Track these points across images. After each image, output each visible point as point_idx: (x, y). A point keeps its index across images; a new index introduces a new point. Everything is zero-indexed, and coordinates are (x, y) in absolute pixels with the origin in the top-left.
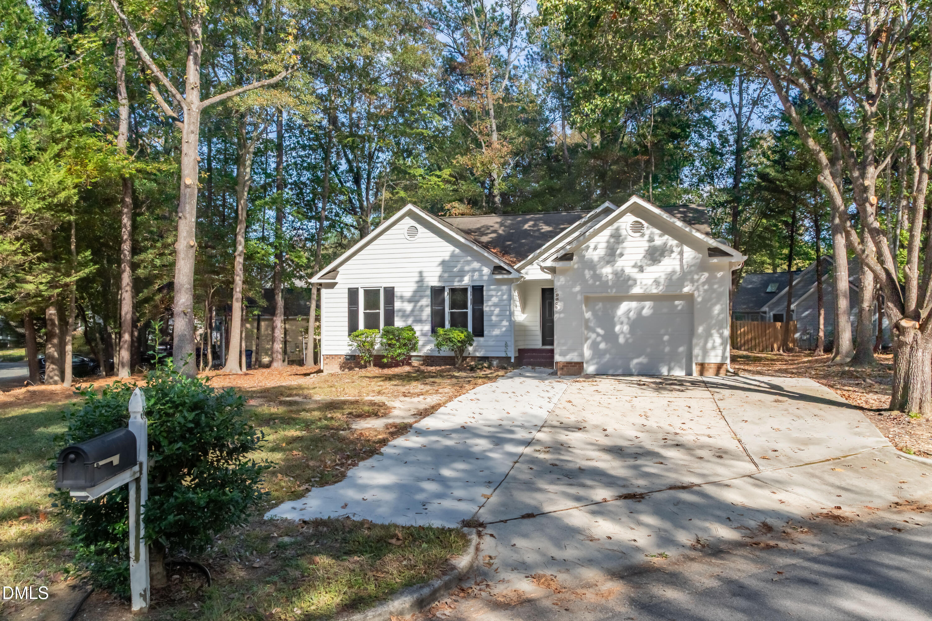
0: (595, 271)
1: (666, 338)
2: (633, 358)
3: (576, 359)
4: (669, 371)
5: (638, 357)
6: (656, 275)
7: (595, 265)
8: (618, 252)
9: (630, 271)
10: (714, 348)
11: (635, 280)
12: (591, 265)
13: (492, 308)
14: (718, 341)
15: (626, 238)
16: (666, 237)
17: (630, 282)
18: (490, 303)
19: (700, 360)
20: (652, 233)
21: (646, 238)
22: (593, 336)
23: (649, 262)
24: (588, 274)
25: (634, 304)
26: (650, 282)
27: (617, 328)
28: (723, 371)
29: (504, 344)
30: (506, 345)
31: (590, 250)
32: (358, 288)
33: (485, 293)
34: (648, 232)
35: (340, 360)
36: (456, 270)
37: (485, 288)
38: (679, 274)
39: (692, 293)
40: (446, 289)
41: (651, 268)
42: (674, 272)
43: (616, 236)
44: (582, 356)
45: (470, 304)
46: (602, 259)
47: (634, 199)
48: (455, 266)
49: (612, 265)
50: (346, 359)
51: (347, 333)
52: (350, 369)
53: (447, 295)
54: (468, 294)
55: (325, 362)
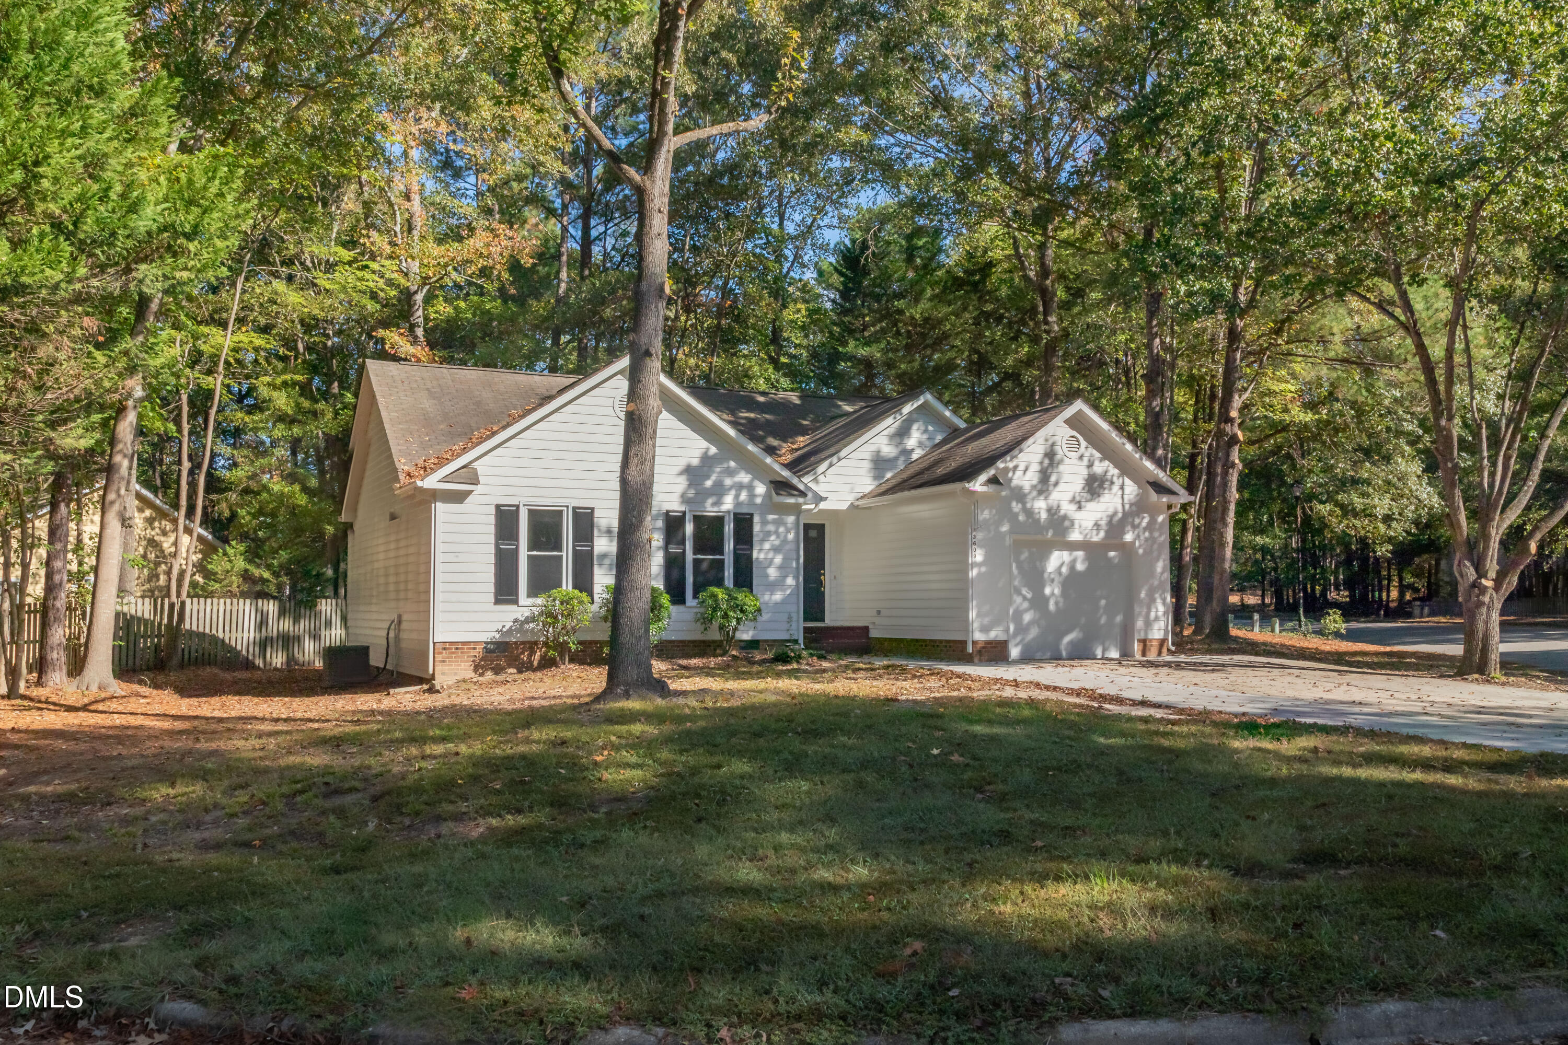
0: (1024, 504)
1: (1102, 603)
2: (1062, 637)
3: (1002, 637)
4: (1104, 651)
5: (1068, 632)
6: (1098, 515)
7: (1025, 495)
8: (1053, 479)
9: (1067, 508)
10: (1157, 618)
11: (1072, 522)
12: (1019, 495)
13: (771, 555)
14: (1161, 609)
15: (1062, 461)
16: (1107, 463)
17: (1067, 523)
18: (767, 546)
19: (1142, 637)
20: (1092, 456)
21: (1086, 461)
22: (1018, 600)
23: (1089, 497)
24: (1016, 507)
25: (1066, 556)
26: (1090, 524)
27: (1047, 591)
28: (1165, 650)
29: (785, 617)
30: (790, 620)
31: (1019, 473)
32: (518, 507)
33: (757, 528)
34: (1087, 454)
35: (473, 653)
36: (708, 483)
37: (756, 519)
38: (1120, 515)
39: (1133, 543)
40: (688, 517)
41: (1090, 506)
42: (1115, 513)
43: (1050, 454)
44: (1007, 630)
45: (729, 545)
46: (1034, 487)
47: (1079, 405)
48: (708, 477)
49: (1046, 498)
50: (487, 651)
51: (491, 597)
52: (497, 670)
53: (689, 528)
54: (726, 529)
55: (439, 657)
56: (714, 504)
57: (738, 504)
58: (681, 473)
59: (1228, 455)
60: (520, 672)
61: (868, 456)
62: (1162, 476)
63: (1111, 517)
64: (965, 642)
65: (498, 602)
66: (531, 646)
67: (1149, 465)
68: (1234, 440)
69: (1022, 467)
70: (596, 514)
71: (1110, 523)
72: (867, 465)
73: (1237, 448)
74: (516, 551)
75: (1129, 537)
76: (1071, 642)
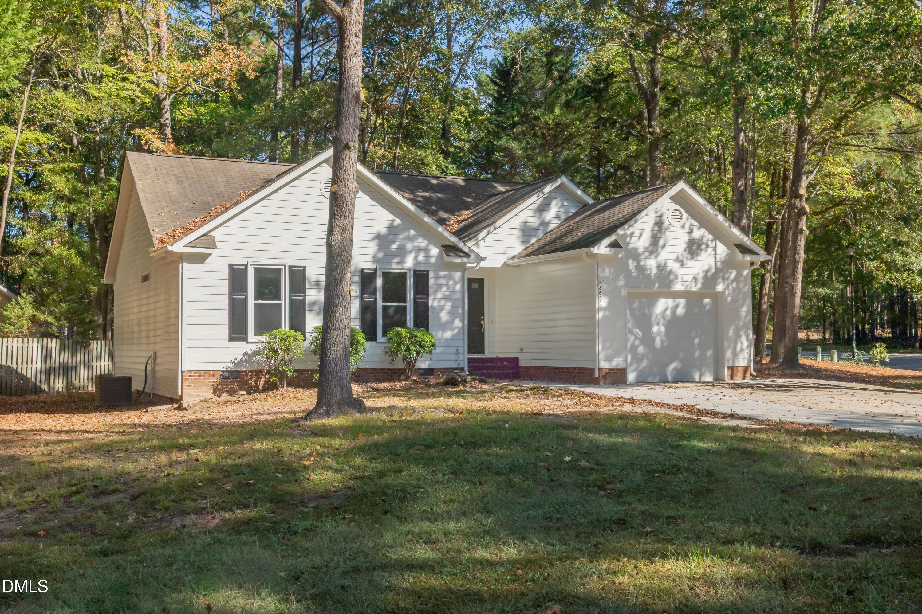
0: (638, 262)
1: (697, 341)
2: (668, 365)
3: (622, 365)
4: (701, 376)
5: (672, 362)
6: (696, 271)
7: (639, 255)
8: (661, 242)
9: (672, 265)
10: (742, 350)
11: (676, 276)
12: (635, 255)
13: (442, 303)
14: (745, 343)
15: (668, 228)
16: (703, 230)
17: (672, 277)
18: (439, 295)
19: (731, 364)
20: (691, 225)
21: (687, 229)
22: (632, 338)
23: (689, 256)
24: (632, 264)
25: (670, 302)
26: (690, 278)
27: (655, 329)
28: (748, 375)
29: (453, 350)
30: (457, 352)
31: (635, 238)
32: (246, 266)
33: (431, 281)
34: (688, 224)
35: (212, 379)
36: (394, 247)
37: (431, 274)
38: (713, 270)
39: (723, 292)
40: (379, 273)
41: (690, 264)
42: (710, 269)
43: (659, 224)
44: (626, 360)
45: (410, 295)
46: (646, 249)
47: (681, 185)
48: (393, 242)
49: (656, 257)
50: (223, 377)
51: (227, 337)
52: (231, 393)
53: (379, 282)
54: (408, 282)
55: (186, 383)
56: (398, 263)
57: (416, 263)
58: (373, 239)
59: (797, 223)
60: (249, 393)
61: (517, 226)
62: (746, 240)
63: (707, 272)
64: (593, 369)
65: (231, 339)
66: (258, 374)
67: (736, 231)
68: (802, 212)
69: (637, 234)
70: (308, 271)
71: (705, 277)
72: (517, 232)
73: (804, 218)
74: (245, 301)
75: (720, 288)
76: (675, 369)
